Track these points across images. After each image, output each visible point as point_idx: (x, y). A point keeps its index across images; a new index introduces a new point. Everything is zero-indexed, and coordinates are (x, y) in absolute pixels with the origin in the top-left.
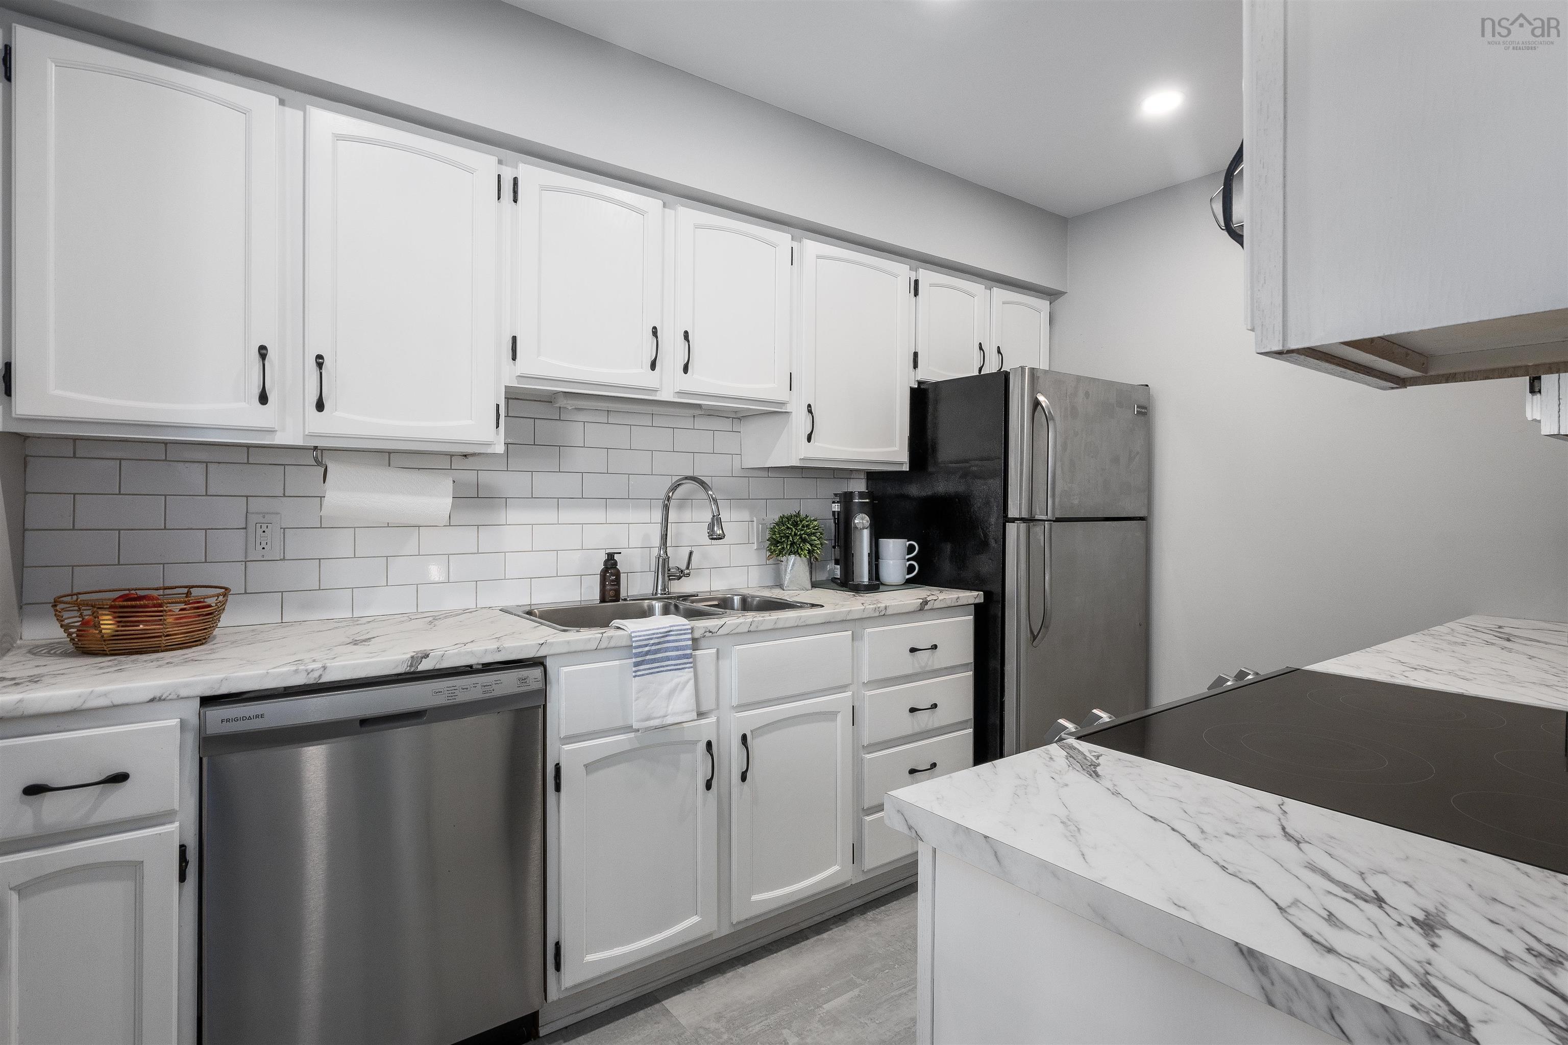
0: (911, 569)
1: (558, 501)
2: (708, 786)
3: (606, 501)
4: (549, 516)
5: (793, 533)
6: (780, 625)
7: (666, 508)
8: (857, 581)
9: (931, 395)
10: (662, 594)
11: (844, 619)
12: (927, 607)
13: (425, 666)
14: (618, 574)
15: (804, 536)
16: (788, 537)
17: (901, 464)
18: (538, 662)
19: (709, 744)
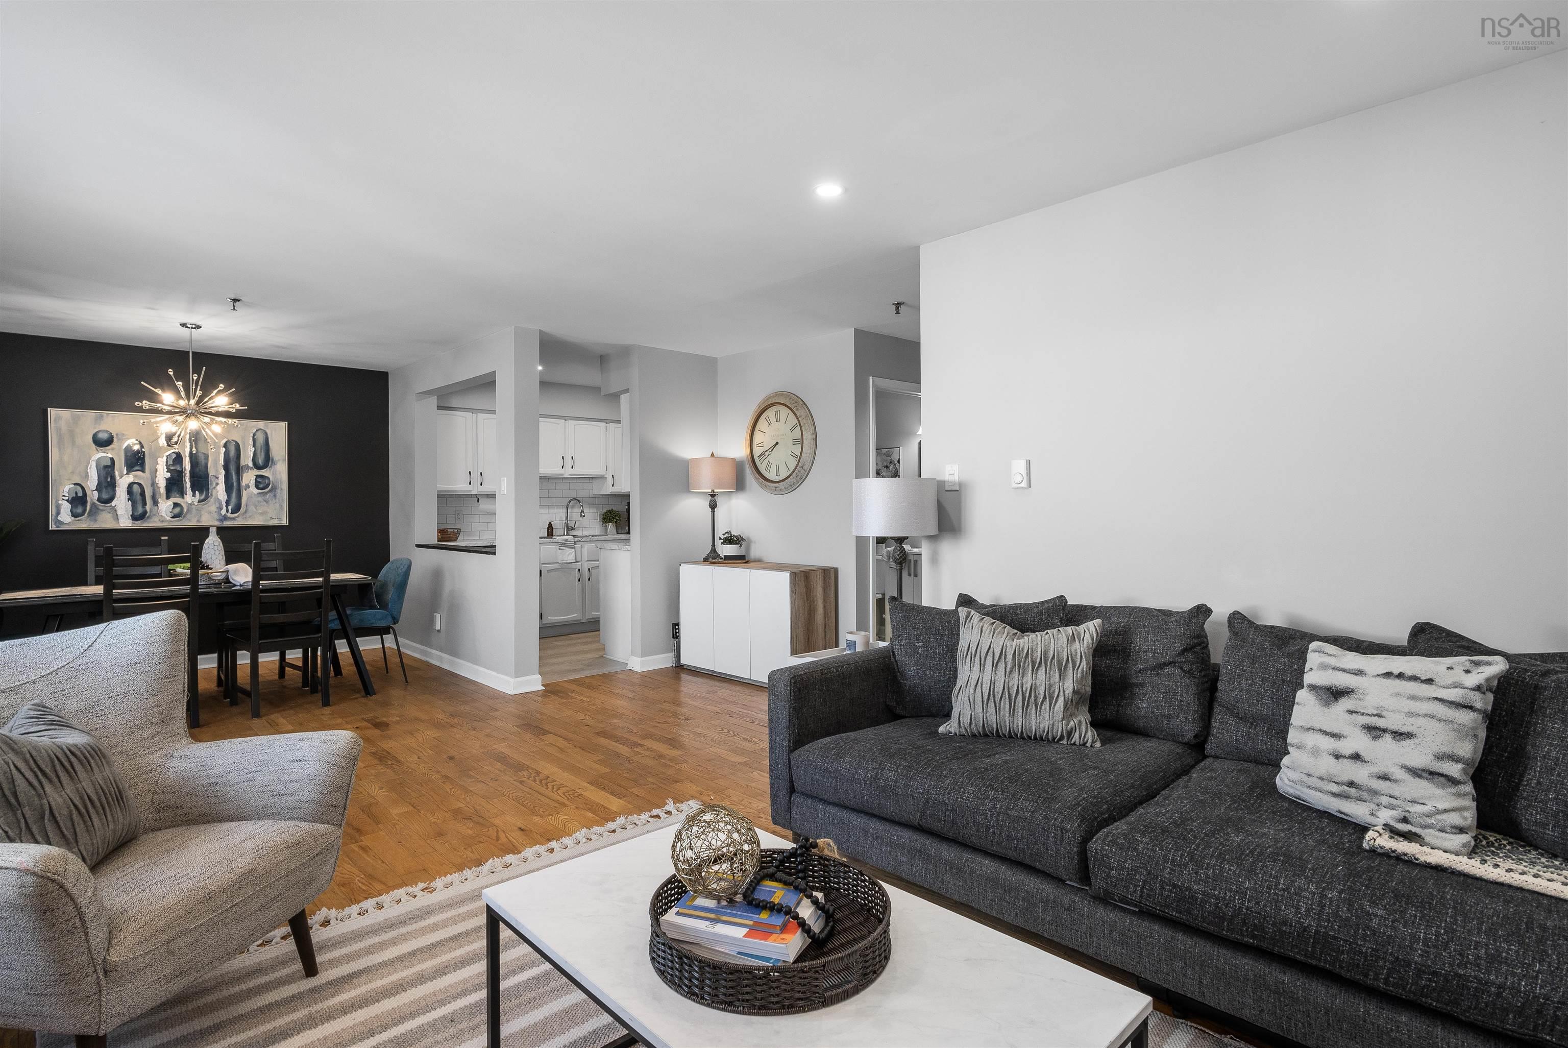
2: (579, 580)
7: (567, 508)
19: (579, 570)
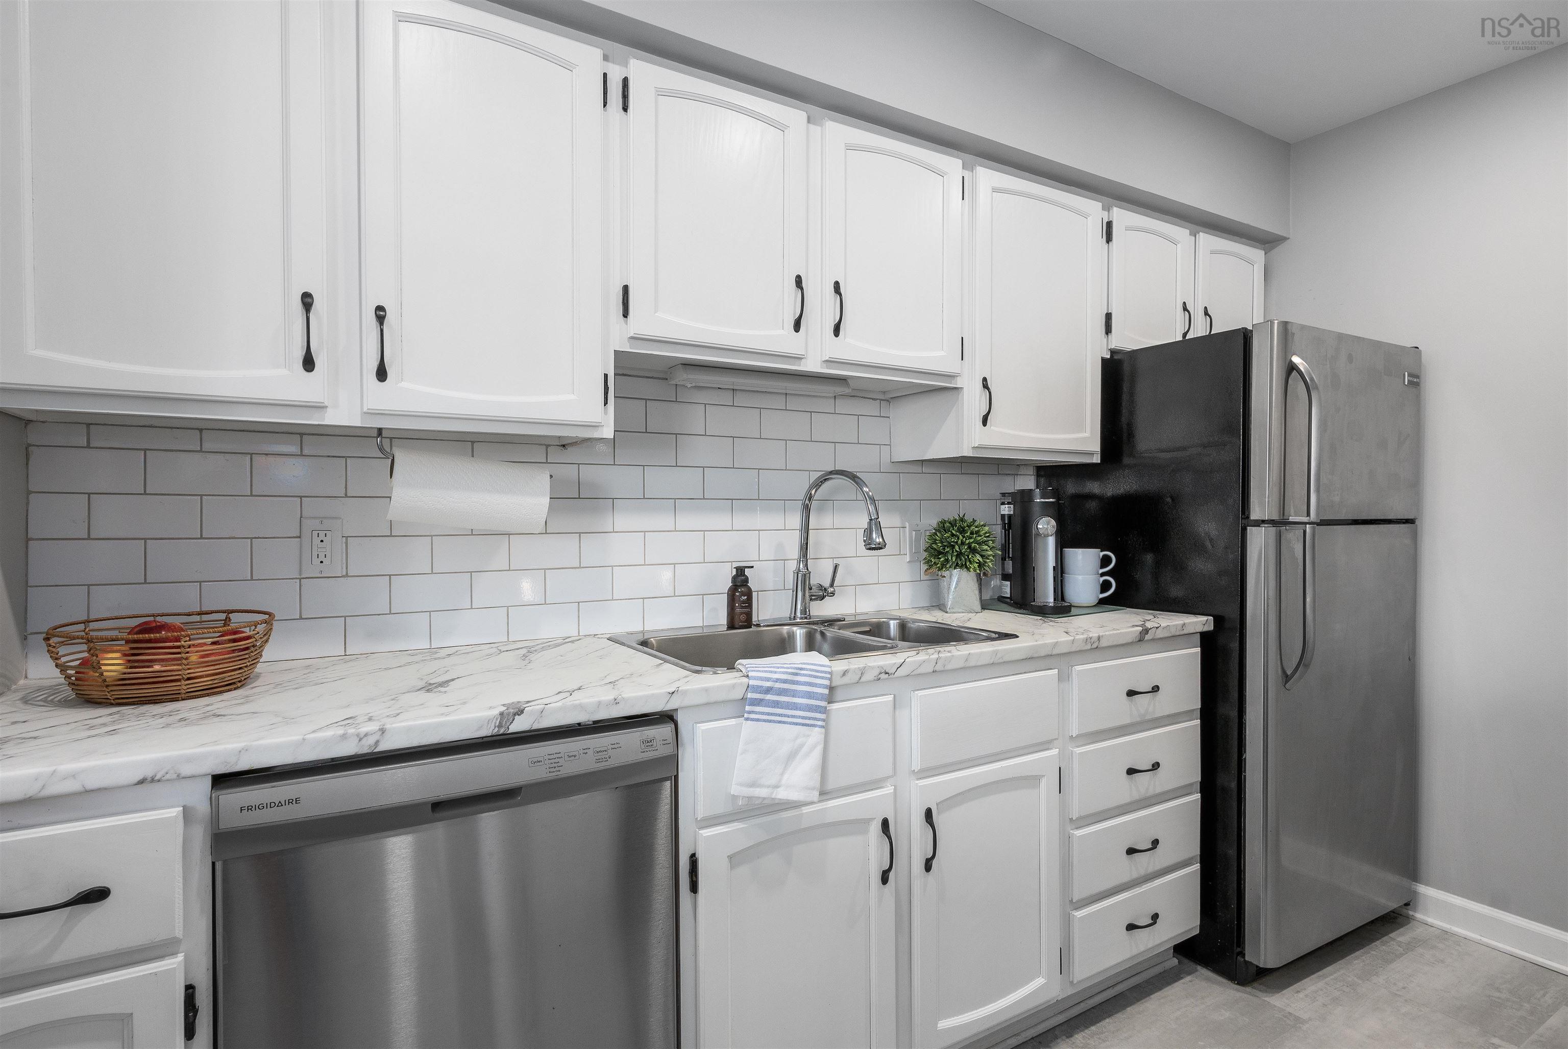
0: (1105, 586)
1: (675, 503)
2: (885, 879)
3: (732, 503)
4: (664, 521)
5: (960, 542)
6: (972, 663)
7: (807, 509)
8: (1039, 601)
9: (1126, 368)
10: (801, 618)
11: (1050, 653)
12: (1147, 637)
13: (519, 725)
14: (749, 594)
15: (973, 545)
16: (953, 547)
17: (1091, 454)
18: (667, 717)
19: (885, 824)
